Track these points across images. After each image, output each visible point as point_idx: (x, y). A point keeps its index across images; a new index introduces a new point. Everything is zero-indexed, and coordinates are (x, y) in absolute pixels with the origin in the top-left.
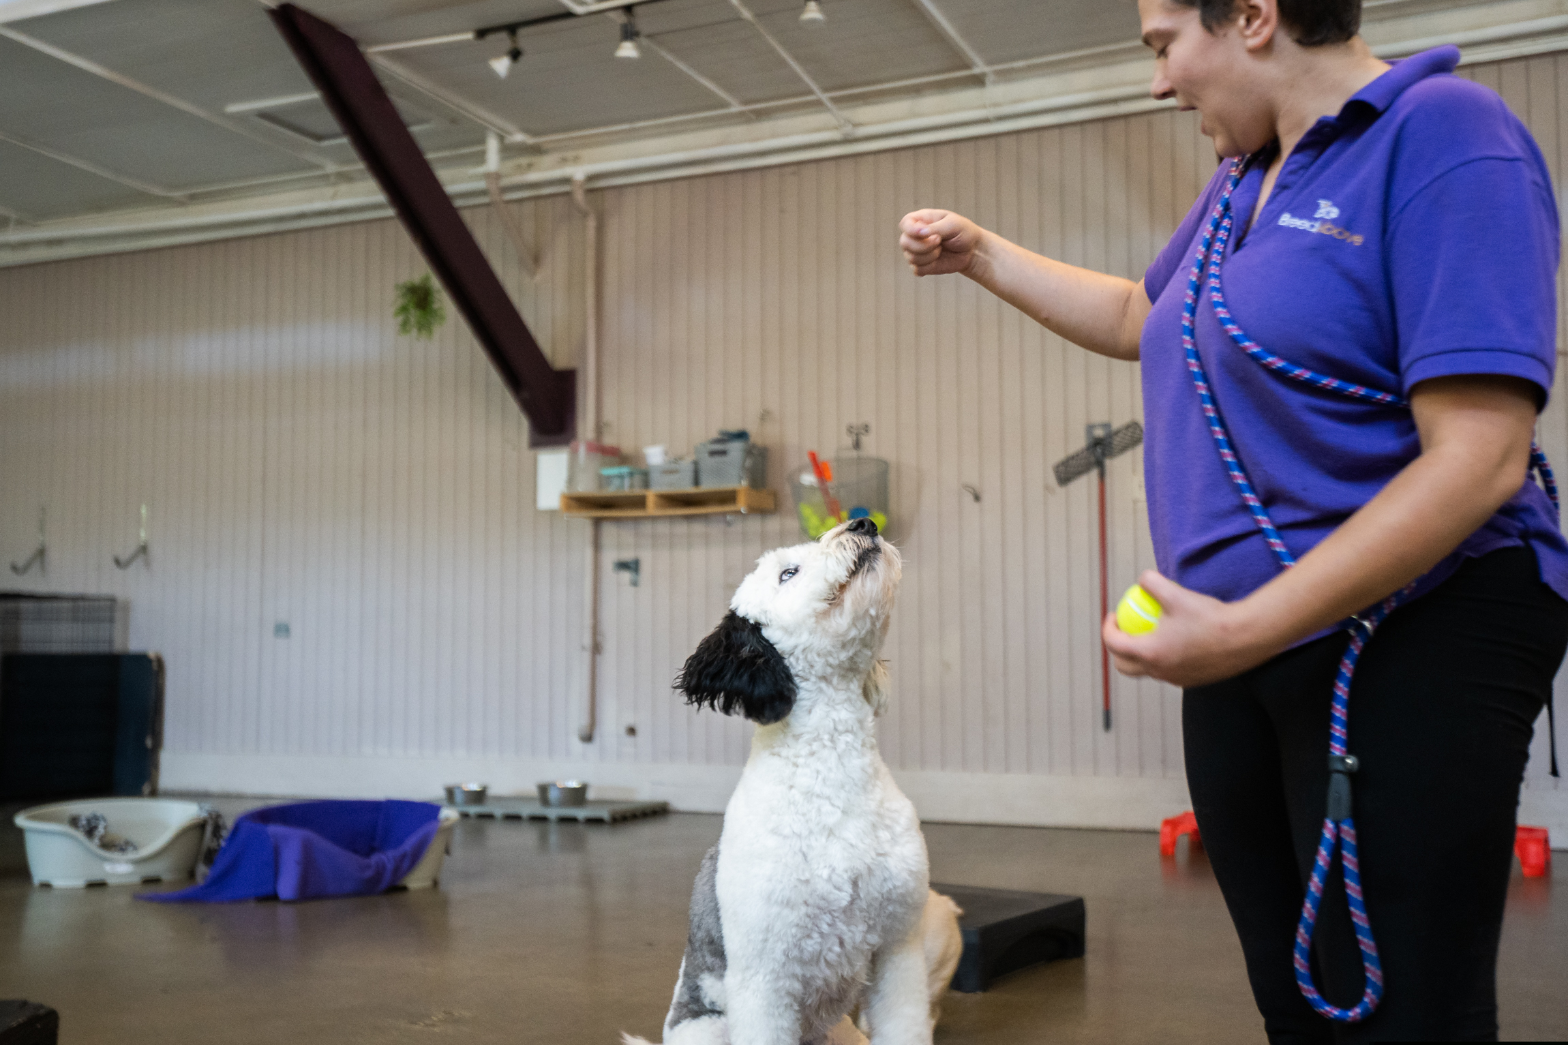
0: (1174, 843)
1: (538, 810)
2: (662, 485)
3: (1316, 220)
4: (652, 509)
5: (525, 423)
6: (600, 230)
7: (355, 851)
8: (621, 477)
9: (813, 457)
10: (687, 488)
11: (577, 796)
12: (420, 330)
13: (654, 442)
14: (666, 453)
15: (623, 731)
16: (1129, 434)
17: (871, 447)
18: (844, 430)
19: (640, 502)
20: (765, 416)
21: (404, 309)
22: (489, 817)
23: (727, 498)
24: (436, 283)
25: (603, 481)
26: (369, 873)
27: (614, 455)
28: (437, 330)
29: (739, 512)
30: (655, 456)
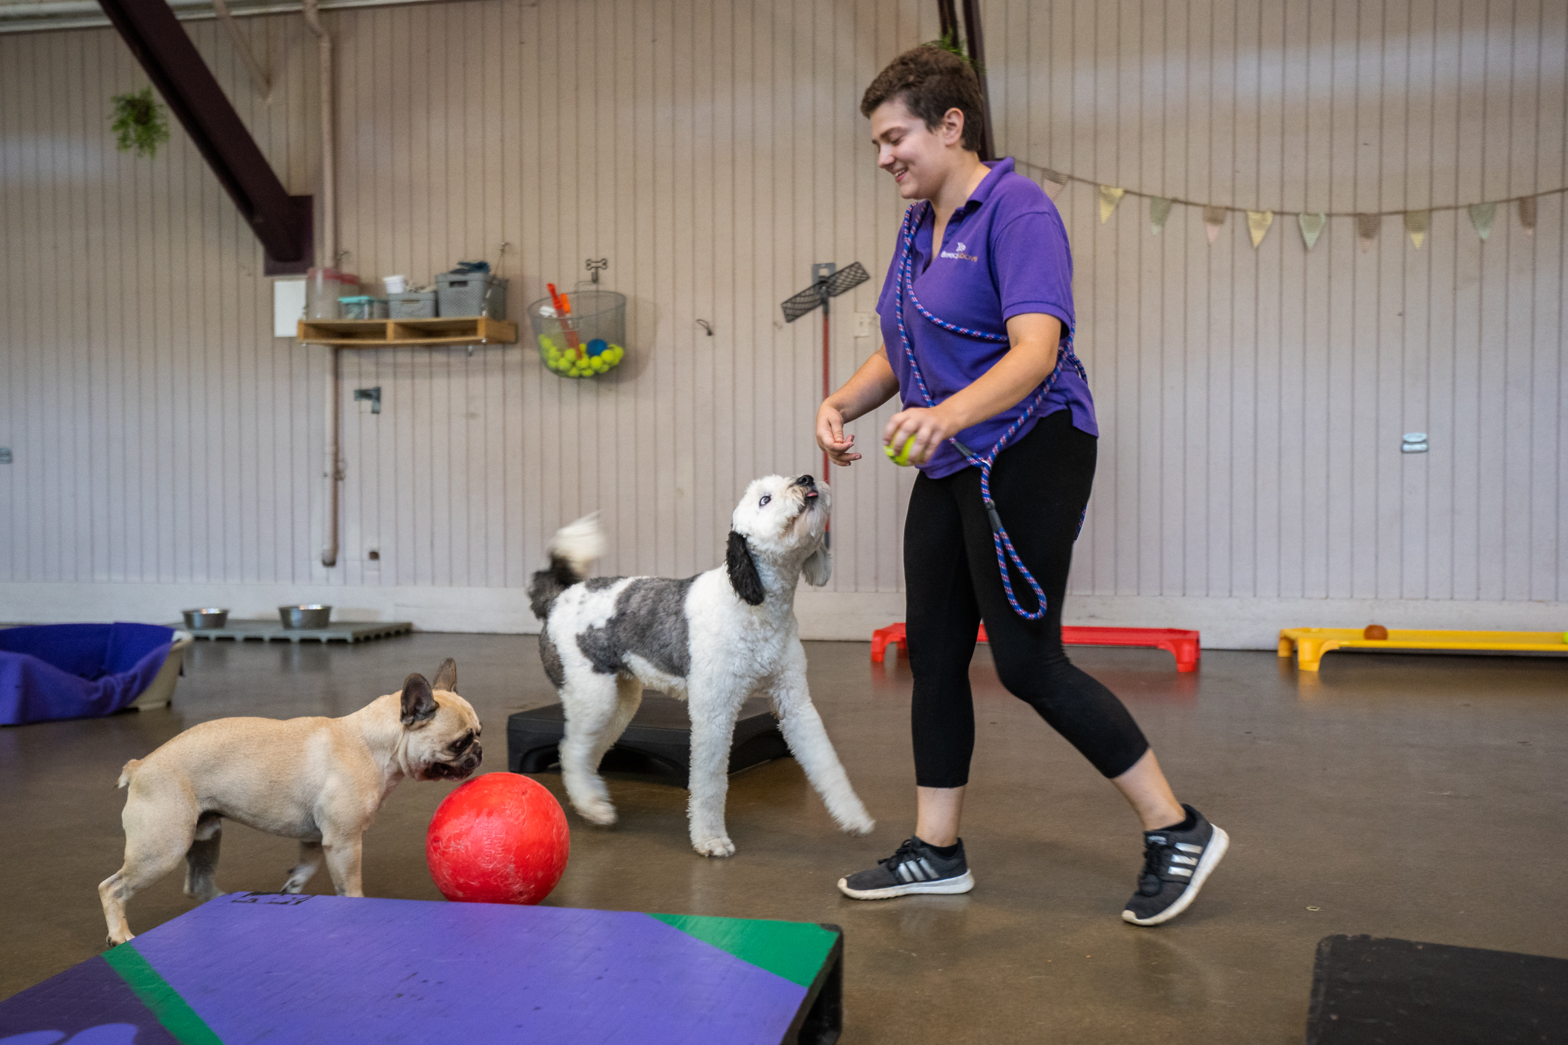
0: (884, 651)
1: (281, 633)
2: (401, 315)
3: (956, 252)
4: (391, 339)
5: (260, 249)
6: (334, 52)
7: (82, 675)
8: (359, 304)
9: (552, 289)
10: (425, 316)
11: (321, 618)
12: (141, 146)
13: (394, 273)
14: (406, 282)
15: (366, 555)
16: (853, 273)
17: (608, 280)
18: (583, 265)
19: (380, 331)
20: (504, 248)
21: (123, 123)
22: (231, 639)
23: (468, 328)
24: (157, 98)
25: (341, 309)
26: (96, 696)
27: (353, 284)
28: (161, 148)
29: (478, 342)
30: (394, 285)
